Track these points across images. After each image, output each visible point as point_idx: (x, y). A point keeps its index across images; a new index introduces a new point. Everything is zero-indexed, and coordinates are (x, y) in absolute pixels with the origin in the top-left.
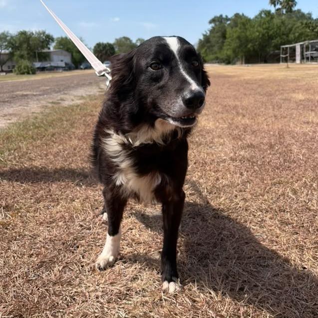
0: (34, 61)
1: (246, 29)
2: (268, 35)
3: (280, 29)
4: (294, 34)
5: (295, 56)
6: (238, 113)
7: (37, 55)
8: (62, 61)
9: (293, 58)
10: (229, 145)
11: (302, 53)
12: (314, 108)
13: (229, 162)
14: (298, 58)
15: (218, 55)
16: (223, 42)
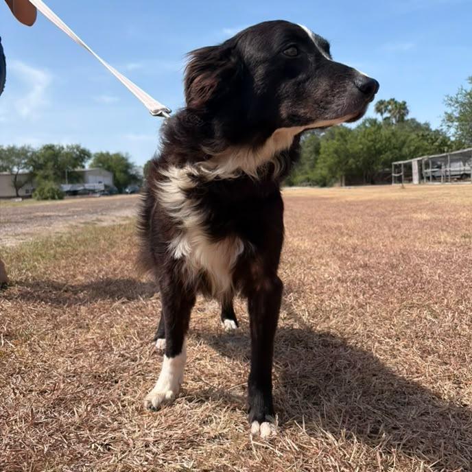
0: (62, 183)
1: (346, 141)
2: (375, 149)
3: (390, 142)
4: (409, 147)
5: (411, 175)
6: (342, 234)
7: (67, 176)
8: (100, 182)
9: (409, 178)
10: (334, 266)
11: (420, 170)
12: (444, 228)
13: (336, 284)
14: (416, 177)
15: (310, 176)
16: (316, 159)
